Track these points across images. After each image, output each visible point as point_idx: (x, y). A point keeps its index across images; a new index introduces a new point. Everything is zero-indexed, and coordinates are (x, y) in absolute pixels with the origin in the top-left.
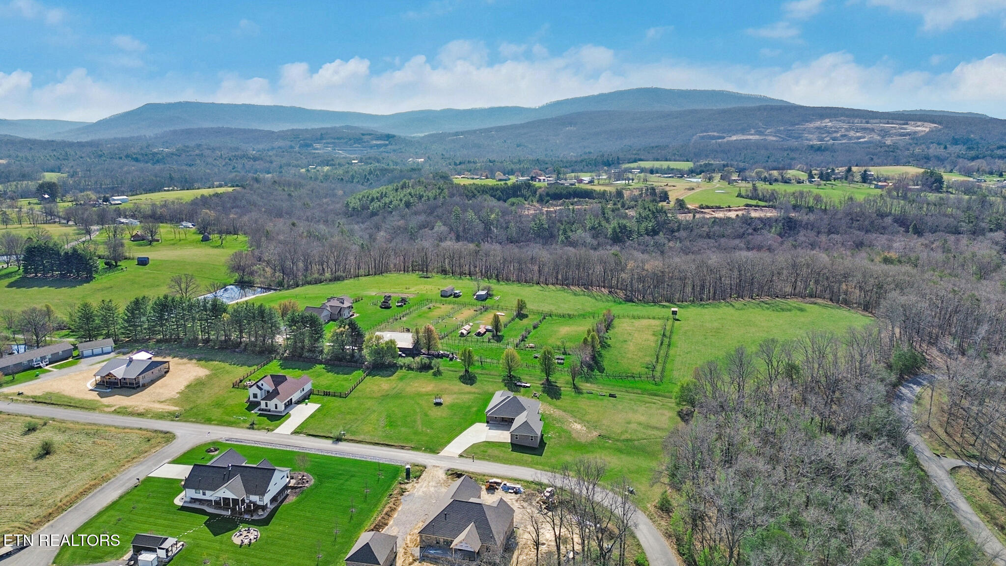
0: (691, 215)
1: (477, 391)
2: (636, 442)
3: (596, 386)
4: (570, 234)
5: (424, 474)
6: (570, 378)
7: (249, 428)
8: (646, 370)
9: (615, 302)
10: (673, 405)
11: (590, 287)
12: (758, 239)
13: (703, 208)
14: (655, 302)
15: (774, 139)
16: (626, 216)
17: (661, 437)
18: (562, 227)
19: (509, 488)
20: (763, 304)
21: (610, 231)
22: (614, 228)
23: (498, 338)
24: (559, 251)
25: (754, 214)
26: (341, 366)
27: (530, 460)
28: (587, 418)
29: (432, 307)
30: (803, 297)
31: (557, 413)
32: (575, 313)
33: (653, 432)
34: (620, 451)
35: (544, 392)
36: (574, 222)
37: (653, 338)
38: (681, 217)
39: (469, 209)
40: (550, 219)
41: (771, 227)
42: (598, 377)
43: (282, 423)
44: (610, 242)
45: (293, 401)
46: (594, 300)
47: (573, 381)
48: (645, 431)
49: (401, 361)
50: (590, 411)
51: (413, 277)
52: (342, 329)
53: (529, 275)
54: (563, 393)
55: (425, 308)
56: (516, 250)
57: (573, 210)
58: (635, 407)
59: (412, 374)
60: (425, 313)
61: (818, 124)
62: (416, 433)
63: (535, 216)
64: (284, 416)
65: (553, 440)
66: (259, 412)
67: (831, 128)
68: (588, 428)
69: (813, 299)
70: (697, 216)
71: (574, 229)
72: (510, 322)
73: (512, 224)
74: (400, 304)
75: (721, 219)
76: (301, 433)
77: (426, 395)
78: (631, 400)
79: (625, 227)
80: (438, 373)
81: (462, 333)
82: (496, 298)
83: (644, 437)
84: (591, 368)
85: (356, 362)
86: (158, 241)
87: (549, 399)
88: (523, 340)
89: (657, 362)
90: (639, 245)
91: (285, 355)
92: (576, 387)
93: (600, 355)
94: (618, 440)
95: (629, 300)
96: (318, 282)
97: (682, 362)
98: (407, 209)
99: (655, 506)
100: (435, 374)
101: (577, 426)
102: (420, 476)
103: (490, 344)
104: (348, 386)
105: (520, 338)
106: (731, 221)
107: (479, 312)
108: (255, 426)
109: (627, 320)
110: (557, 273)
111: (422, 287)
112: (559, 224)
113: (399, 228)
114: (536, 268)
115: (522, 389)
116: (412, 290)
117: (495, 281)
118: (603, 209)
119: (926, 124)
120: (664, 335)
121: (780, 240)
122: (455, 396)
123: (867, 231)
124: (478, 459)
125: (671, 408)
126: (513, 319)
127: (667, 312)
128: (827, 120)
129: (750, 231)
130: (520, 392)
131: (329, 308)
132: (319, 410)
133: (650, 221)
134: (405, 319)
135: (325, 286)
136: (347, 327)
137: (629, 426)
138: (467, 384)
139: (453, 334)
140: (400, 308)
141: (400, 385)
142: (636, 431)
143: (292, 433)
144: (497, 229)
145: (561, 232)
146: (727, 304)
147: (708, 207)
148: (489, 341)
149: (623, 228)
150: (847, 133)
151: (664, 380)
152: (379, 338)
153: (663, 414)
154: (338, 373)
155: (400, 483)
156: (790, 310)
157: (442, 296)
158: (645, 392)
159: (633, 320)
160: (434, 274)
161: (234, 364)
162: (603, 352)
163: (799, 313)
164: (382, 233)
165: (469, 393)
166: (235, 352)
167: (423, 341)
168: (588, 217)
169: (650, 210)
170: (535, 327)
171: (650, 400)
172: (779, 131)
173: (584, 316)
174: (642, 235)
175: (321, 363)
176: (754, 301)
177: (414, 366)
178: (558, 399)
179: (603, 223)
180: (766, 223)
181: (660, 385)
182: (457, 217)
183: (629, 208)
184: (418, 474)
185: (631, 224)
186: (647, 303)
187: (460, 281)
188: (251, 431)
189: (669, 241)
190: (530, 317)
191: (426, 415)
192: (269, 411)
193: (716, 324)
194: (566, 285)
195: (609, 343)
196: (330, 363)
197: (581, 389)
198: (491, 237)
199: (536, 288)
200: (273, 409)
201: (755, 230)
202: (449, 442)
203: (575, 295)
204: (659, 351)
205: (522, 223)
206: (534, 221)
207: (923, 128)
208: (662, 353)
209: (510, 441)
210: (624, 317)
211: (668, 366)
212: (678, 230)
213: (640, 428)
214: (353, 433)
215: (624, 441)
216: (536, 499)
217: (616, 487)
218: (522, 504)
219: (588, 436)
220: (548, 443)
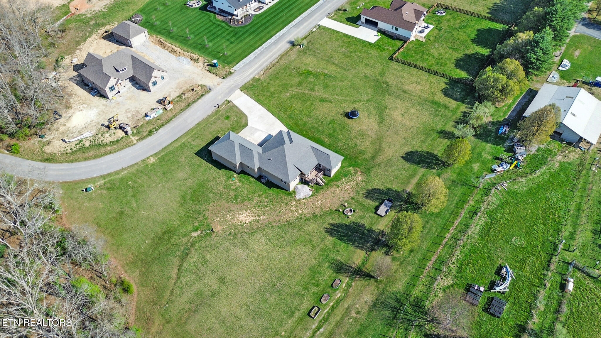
5: (211, 75)
17: (170, 301)
33: (185, 298)
34: (170, 232)
48: (193, 289)
62: (285, 85)
68: (235, 227)
101: (244, 218)
102: (210, 72)
184: (214, 72)
215: (186, 249)
216: (131, 122)
217: (105, 183)
218: (131, 112)
219: (217, 217)
220: (221, 171)
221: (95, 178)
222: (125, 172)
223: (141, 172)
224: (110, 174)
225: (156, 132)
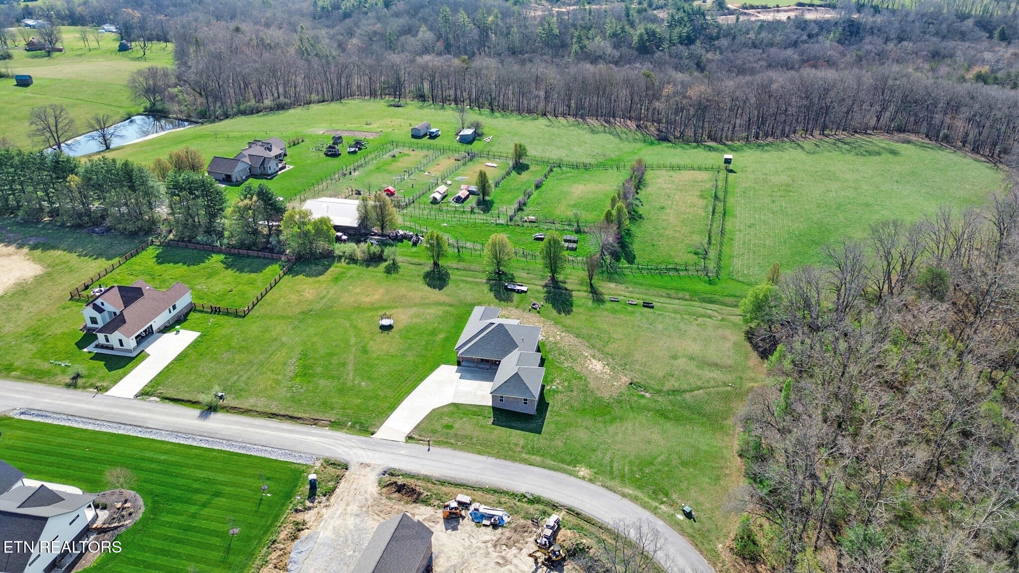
0: (733, 17)
1: (448, 300)
2: (687, 396)
3: (623, 287)
4: (586, 42)
5: (343, 484)
6: (584, 274)
7: (68, 386)
8: (695, 257)
9: (645, 141)
10: (738, 320)
11: (612, 120)
12: (813, 48)
13: (746, 8)
14: (698, 142)
16: (655, 20)
17: (725, 384)
18: (576, 34)
19: (483, 516)
20: (840, 144)
21: (636, 39)
22: (641, 35)
23: (485, 205)
24: (573, 70)
25: (810, 16)
26: (249, 256)
27: (522, 442)
28: (610, 348)
29: (397, 155)
30: (889, 131)
31: (567, 340)
32: (593, 161)
33: (712, 375)
34: (663, 414)
35: (547, 300)
36: (591, 27)
37: (701, 202)
38: (721, 20)
39: (461, 10)
40: (561, 23)
41: (829, 32)
42: (626, 271)
43: (125, 374)
44: (635, 53)
45: (155, 328)
46: (617, 140)
47: (591, 279)
48: (700, 372)
49: (339, 249)
50: (615, 336)
51: (379, 105)
52: (247, 201)
53: (533, 102)
54: (576, 301)
55: (387, 156)
56: (516, 67)
57: (590, 12)
58: (682, 326)
59: (355, 269)
60: (385, 164)
62: (342, 391)
63: (543, 18)
64: (133, 358)
65: (560, 396)
66: (96, 351)
68: (613, 369)
69: (902, 135)
70: (742, 18)
71: (590, 36)
72: (504, 178)
73: (515, 29)
74: (353, 149)
75: (769, 23)
76: (152, 395)
77: (371, 310)
78: (675, 312)
79: (654, 33)
80: (393, 268)
81: (435, 199)
82: (487, 139)
83: (699, 383)
84: (616, 256)
85: (271, 250)
86: (60, 50)
87: (554, 313)
88: (520, 209)
89: (709, 243)
90: (670, 56)
91: (171, 236)
92: (593, 291)
93: (629, 233)
94: (659, 392)
95: (663, 138)
96: (252, 112)
97: (744, 243)
98: (385, 10)
99: (732, 549)
100: (388, 271)
101: (597, 366)
102: (333, 490)
103: (473, 216)
104: (253, 293)
105: (516, 206)
106: (781, 26)
107: (460, 163)
108: (80, 381)
109: (663, 172)
110: (570, 100)
111: (387, 121)
112: (572, 30)
113: (375, 33)
114: (542, 94)
115: (515, 295)
116: (374, 126)
117: (486, 111)
118: (627, 9)
120: (716, 197)
121: (841, 48)
122: (413, 310)
123: (944, 38)
124: (439, 443)
125: (735, 325)
126: (508, 174)
127: (716, 158)
129: (805, 37)
130: (511, 301)
131: (247, 160)
132: (194, 345)
133: (685, 25)
134: (356, 173)
135: (262, 118)
136: (255, 198)
137: (676, 362)
138: (434, 287)
139: (423, 199)
140: (352, 156)
141: (332, 291)
142: (686, 373)
143: (136, 396)
144: (496, 35)
145: (575, 40)
146: (793, 145)
147: (752, 7)
148: (472, 212)
149: (652, 34)
151: (723, 274)
152: (305, 214)
153: (724, 338)
154: (241, 270)
155: (297, 511)
156: (879, 154)
157: (413, 136)
158: (695, 296)
159: (671, 173)
160: (408, 101)
161: (85, 255)
162: (633, 228)
163: (891, 156)
164: (355, 41)
165: (437, 304)
166: (94, 232)
167: (373, 215)
168: (608, 20)
169: (684, 12)
170: (538, 187)
171: (702, 311)
173: (603, 166)
174: (674, 45)
175: (219, 252)
176: (827, 139)
177: (359, 255)
178: (568, 312)
179: (627, 28)
180: (823, 26)
181: (715, 284)
182: (446, 21)
183: (657, 8)
184: (331, 484)
185: (660, 29)
186: (687, 142)
187: (441, 112)
188: (71, 393)
189: (707, 51)
190: (532, 168)
191: (365, 351)
192: (112, 348)
193: (784, 178)
194: (582, 117)
195: (641, 212)
196: (233, 251)
197: (602, 294)
198: (489, 47)
199: (542, 122)
200: (117, 345)
201: (810, 36)
202: (393, 408)
203: (593, 132)
204: (711, 225)
205: (527, 28)
206: (542, 25)
208: (716, 229)
209: (490, 404)
210: (659, 167)
211: (726, 250)
212: (718, 38)
213: (692, 367)
214: (239, 393)
215: (669, 394)
216: (528, 539)
217: (662, 503)
218: (503, 553)
219: (613, 385)
220: (551, 402)
221: (664, 520)
222: (627, 491)
223: (611, 473)
224: (644, 506)
225: (527, 495)
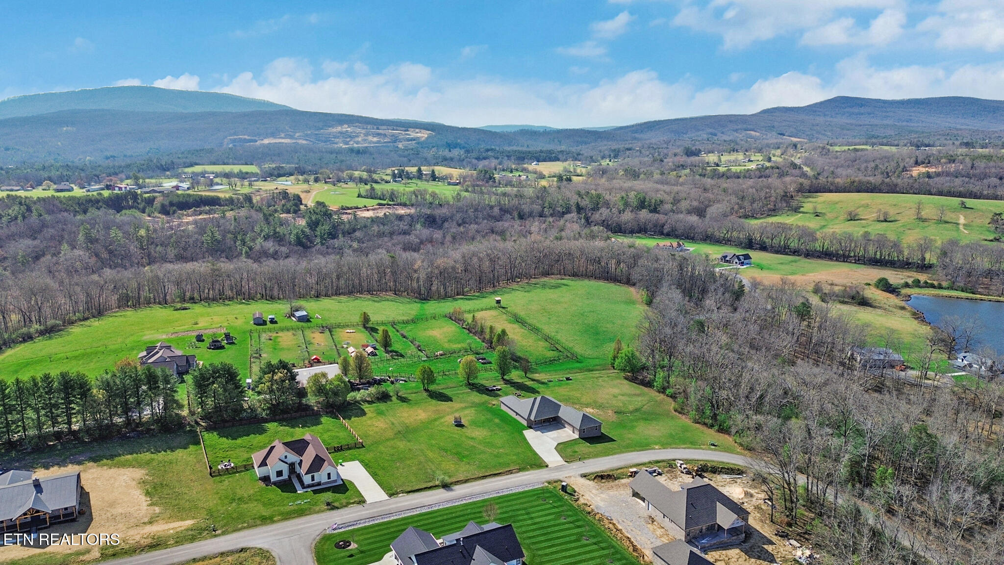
1: (466, 404)
3: (543, 374)
8: (555, 352)
15: (304, 142)
19: (651, 472)
21: (292, 237)
29: (270, 338)
33: (640, 399)
35: (518, 390)
37: (516, 326)
43: (358, 492)
48: (634, 399)
52: (279, 375)
54: (533, 386)
58: (597, 384)
60: (273, 345)
61: (339, 129)
62: (497, 456)
67: (351, 132)
70: (357, 216)
74: (229, 341)
78: (584, 379)
82: (317, 317)
83: (640, 404)
88: (420, 350)
89: (551, 344)
90: (328, 248)
94: (631, 412)
100: (402, 401)
101: (590, 410)
105: (416, 349)
108: (335, 505)
119: (423, 131)
120: (519, 322)
124: (582, 459)
126: (371, 334)
128: (346, 126)
132: (367, 467)
136: (283, 371)
137: (619, 398)
142: (629, 401)
143: (390, 497)
150: (366, 138)
151: (578, 357)
155: (575, 501)
157: (256, 324)
166: (128, 438)
171: (594, 375)
172: (307, 135)
181: (582, 362)
197: (540, 380)
202: (536, 454)
204: (538, 335)
207: (423, 135)
208: (542, 336)
209: (577, 437)
213: (628, 398)
214: (448, 475)
219: (609, 415)
